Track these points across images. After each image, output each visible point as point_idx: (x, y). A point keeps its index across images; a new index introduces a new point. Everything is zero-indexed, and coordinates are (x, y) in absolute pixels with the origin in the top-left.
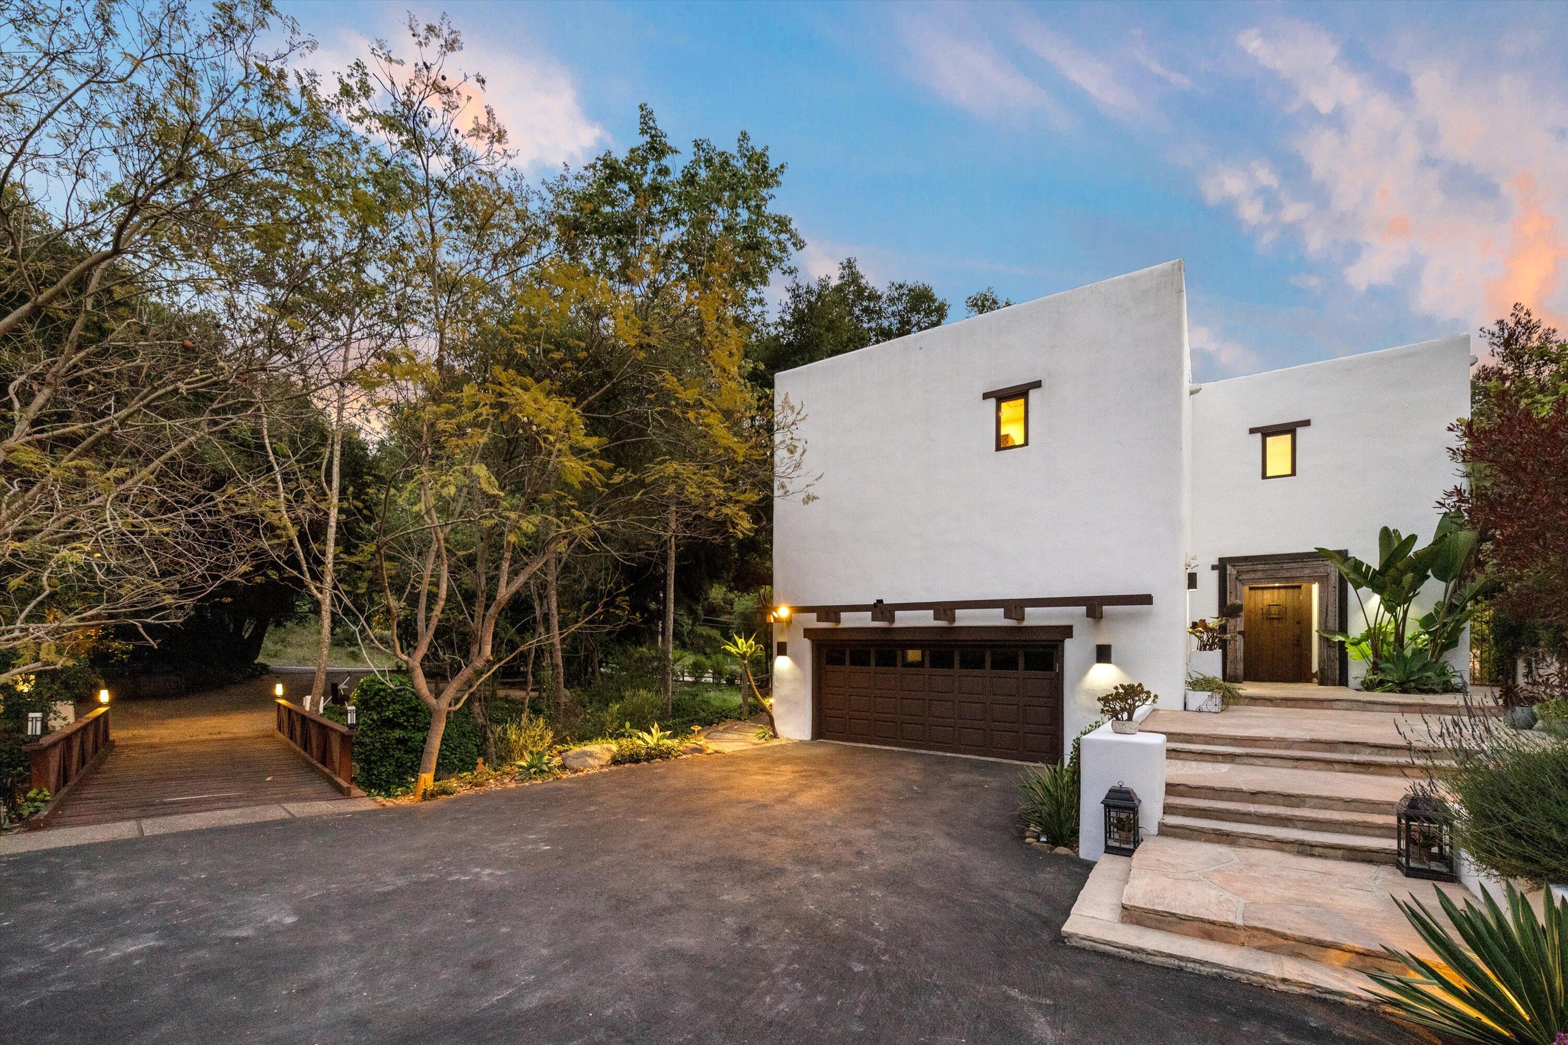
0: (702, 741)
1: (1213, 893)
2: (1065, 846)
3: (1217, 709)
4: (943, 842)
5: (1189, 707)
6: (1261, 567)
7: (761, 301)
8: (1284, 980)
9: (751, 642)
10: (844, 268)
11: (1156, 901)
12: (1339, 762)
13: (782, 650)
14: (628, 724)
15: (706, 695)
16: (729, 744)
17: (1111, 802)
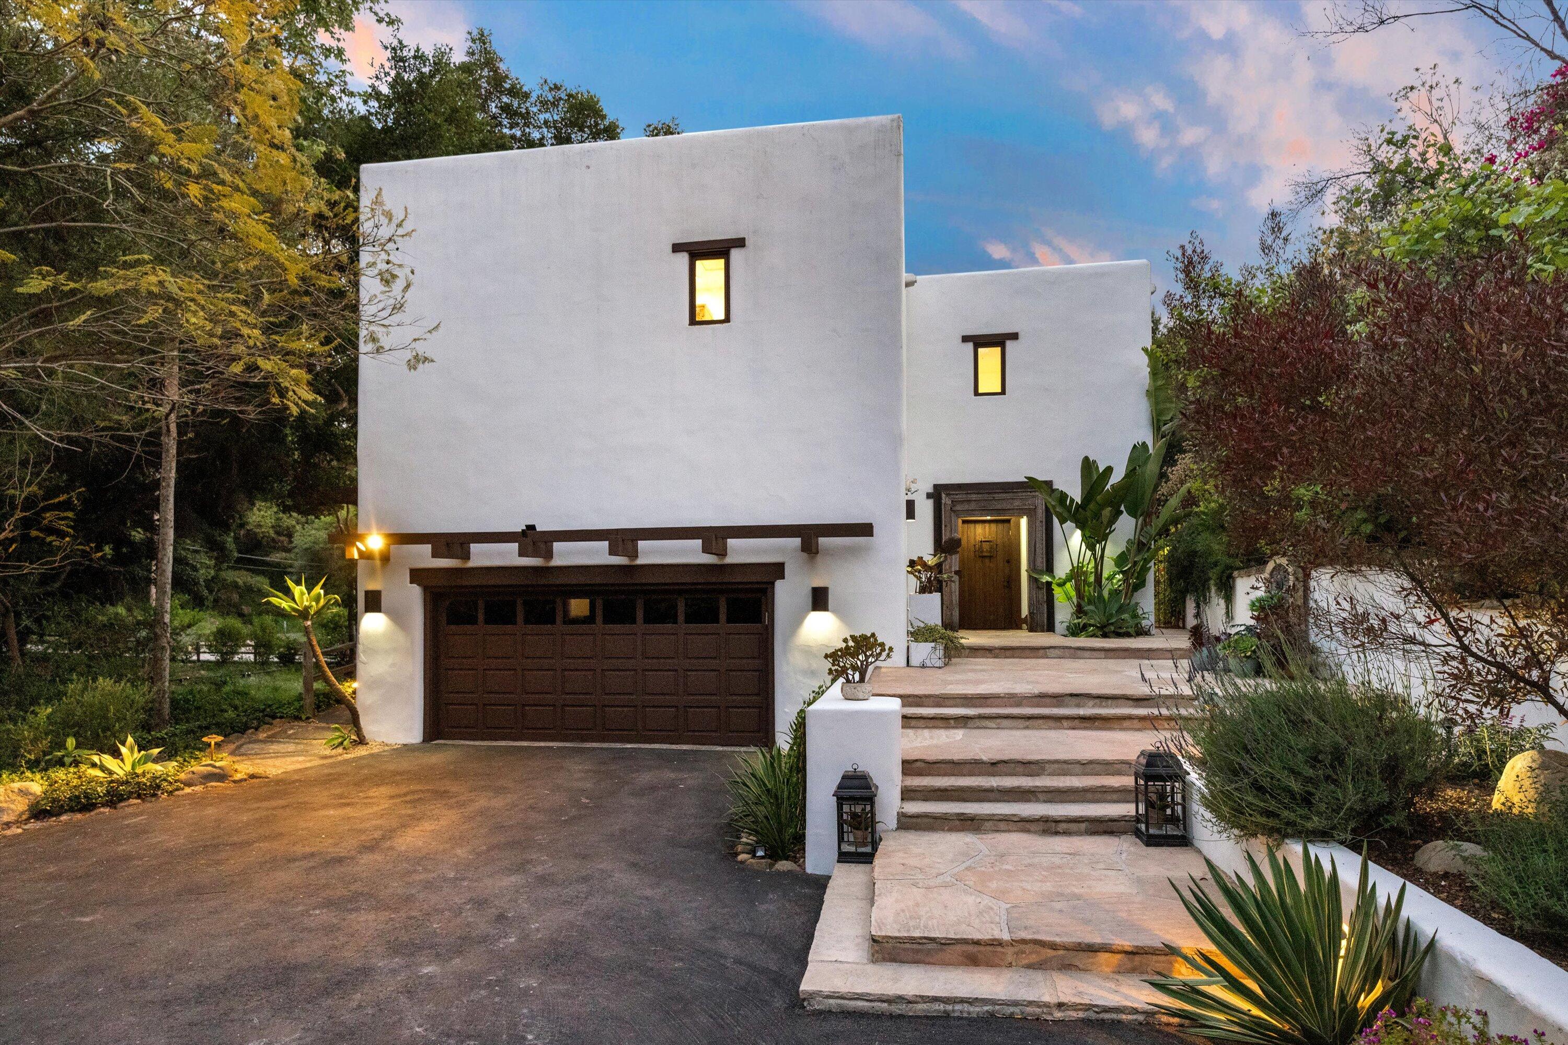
0: (224, 760)
1: (971, 899)
2: (787, 858)
3: (939, 663)
4: (624, 878)
5: (913, 662)
6: (974, 497)
7: (340, 53)
8: (1060, 1006)
9: (318, 590)
10: (473, 41)
11: (912, 923)
12: (1067, 718)
13: (374, 603)
14: (71, 742)
15: (242, 682)
16: (278, 762)
17: (847, 793)
